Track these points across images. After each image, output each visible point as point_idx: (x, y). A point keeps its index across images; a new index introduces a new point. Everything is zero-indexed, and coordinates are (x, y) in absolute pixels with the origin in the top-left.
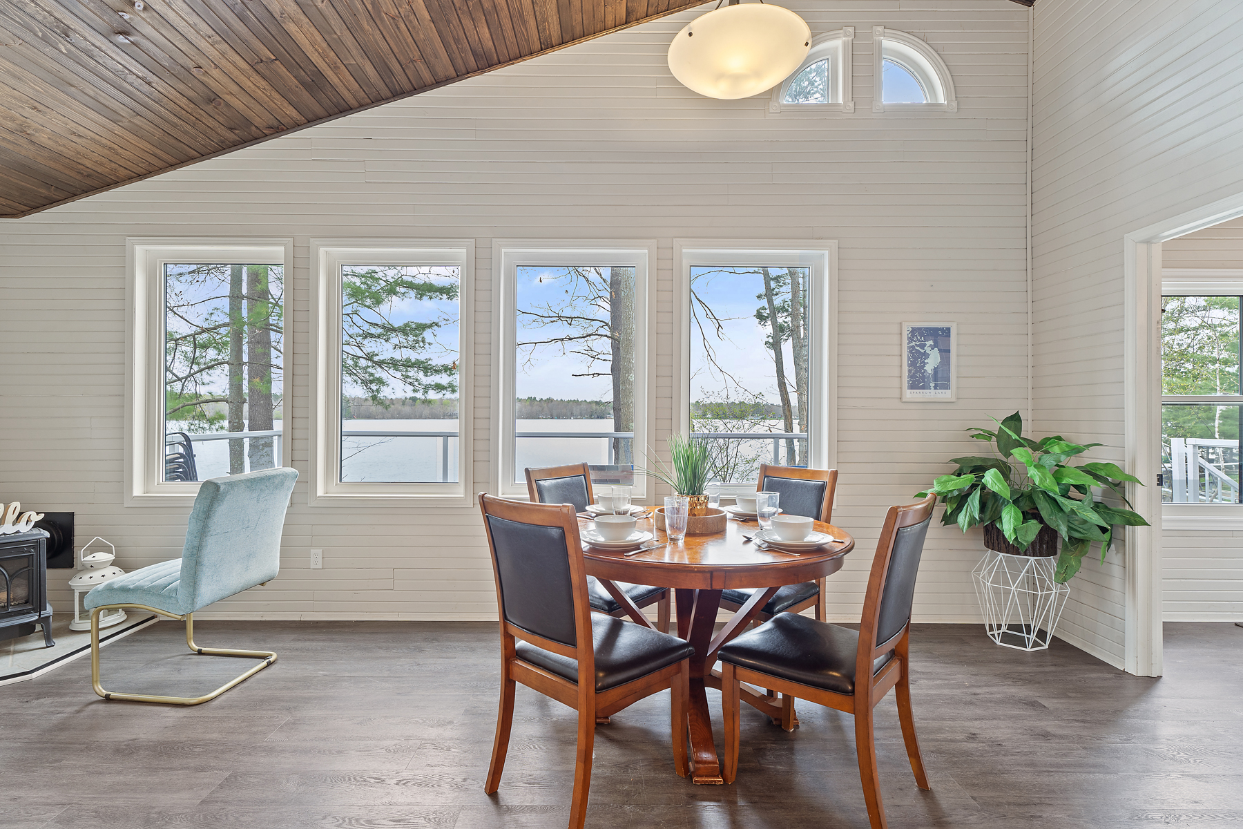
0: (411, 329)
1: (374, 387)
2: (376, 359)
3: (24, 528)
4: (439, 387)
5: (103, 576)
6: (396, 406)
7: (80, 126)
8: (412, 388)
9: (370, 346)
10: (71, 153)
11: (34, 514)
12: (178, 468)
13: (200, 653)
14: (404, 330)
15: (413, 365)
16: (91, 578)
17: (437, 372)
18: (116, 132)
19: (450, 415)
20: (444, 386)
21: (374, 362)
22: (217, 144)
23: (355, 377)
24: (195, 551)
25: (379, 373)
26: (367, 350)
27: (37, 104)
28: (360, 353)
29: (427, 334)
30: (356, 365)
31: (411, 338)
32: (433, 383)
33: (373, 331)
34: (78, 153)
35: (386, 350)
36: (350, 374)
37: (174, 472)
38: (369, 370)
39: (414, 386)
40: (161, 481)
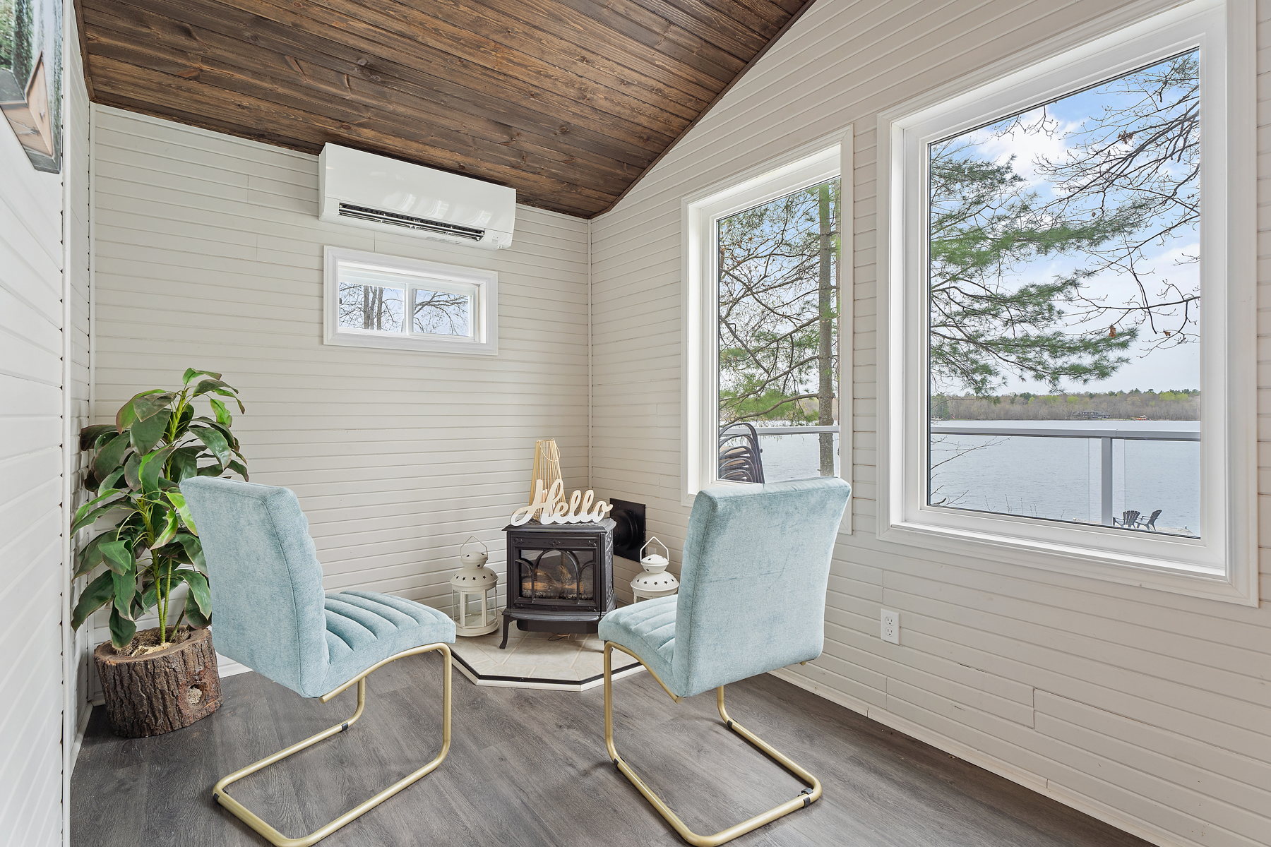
0: (1030, 295)
1: (978, 377)
2: (982, 340)
3: (596, 518)
4: (1076, 371)
5: (656, 583)
6: (1003, 404)
7: (626, 70)
8: (1032, 373)
9: (972, 325)
10: (628, 112)
11: (604, 503)
12: (744, 464)
13: (729, 727)
14: (1020, 299)
15: (1033, 344)
16: (645, 583)
17: (1073, 350)
18: (657, 63)
19: (1079, 415)
20: (1085, 368)
21: (980, 345)
22: (760, 35)
23: (954, 367)
24: (689, 604)
25: (987, 359)
26: (970, 330)
27: (584, 53)
28: (959, 335)
29: (1058, 301)
30: (955, 350)
31: (1030, 308)
32: (1066, 366)
33: (977, 306)
34: (633, 109)
35: (995, 329)
36: (947, 363)
37: (741, 468)
38: (971, 356)
39: (1035, 370)
40: (715, 479)
